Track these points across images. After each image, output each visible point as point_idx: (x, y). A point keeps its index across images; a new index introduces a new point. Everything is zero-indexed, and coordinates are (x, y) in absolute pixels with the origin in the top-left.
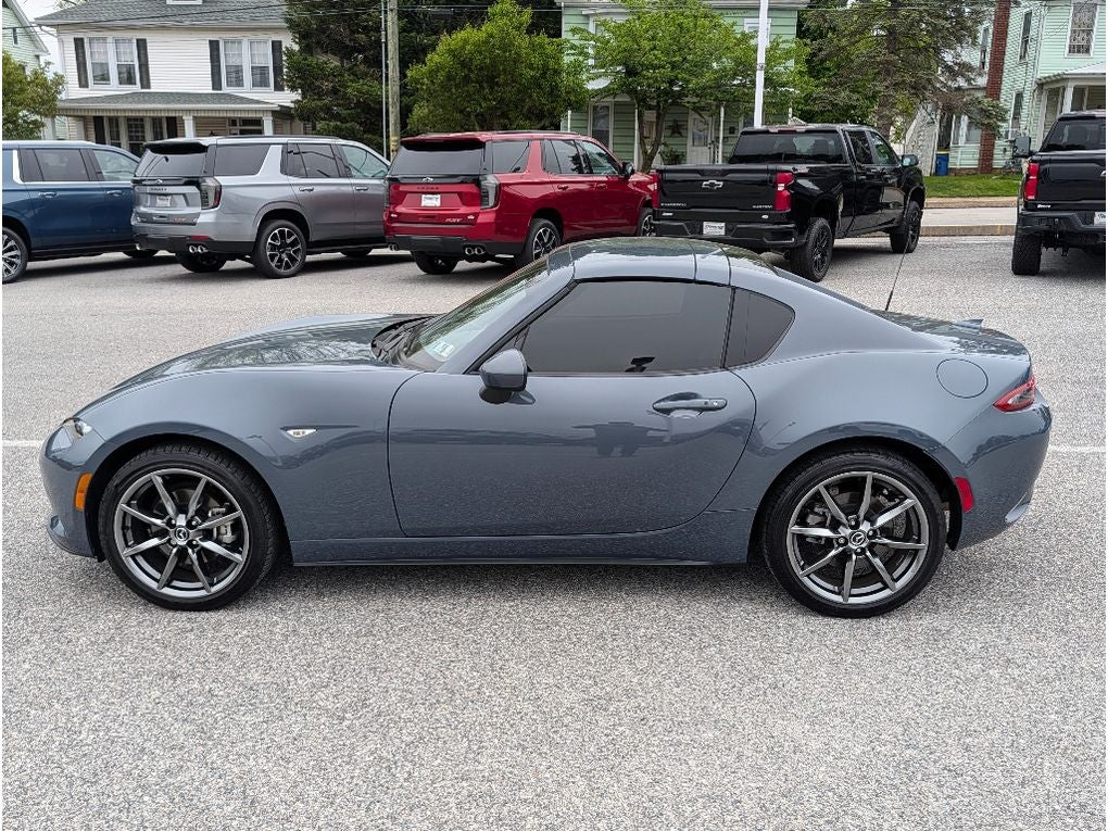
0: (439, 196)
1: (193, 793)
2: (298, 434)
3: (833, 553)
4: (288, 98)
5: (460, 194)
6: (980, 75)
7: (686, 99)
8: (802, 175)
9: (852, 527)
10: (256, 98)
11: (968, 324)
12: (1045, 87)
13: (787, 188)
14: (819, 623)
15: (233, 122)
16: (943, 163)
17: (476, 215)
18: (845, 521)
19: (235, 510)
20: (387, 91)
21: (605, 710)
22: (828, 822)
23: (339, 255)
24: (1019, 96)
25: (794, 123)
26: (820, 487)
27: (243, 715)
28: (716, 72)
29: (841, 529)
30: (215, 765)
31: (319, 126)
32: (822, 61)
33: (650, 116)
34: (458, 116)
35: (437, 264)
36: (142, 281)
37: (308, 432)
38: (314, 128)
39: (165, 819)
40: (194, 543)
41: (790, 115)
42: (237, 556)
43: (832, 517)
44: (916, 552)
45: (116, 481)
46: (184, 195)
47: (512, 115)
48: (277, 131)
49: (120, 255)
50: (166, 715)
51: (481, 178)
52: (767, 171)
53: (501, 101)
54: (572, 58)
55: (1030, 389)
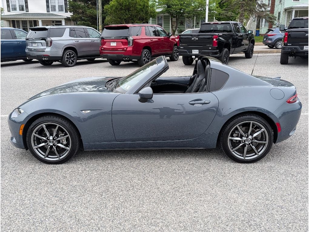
0: (116, 43)
1: (60, 218)
2: (85, 112)
3: (241, 145)
4: (69, 15)
5: (122, 42)
6: (269, 7)
7: (185, 14)
8: (220, 36)
9: (246, 137)
10: (60, 15)
11: (277, 78)
12: (287, 11)
13: (216, 40)
14: (237, 165)
15: (53, 22)
16: (258, 33)
17: (127, 48)
18: (244, 135)
19: (67, 135)
20: (98, 13)
21: (179, 191)
22: (247, 223)
23: (86, 60)
24: (279, 13)
25: (215, 21)
26: (237, 126)
27: (73, 195)
28: (193, 6)
29: (243, 138)
30: (66, 210)
31: (78, 23)
32: (223, 3)
33: (174, 19)
34: (119, 20)
35: (115, 63)
36: (29, 68)
37: (88, 111)
38: (77, 23)
39: (53, 226)
40: (55, 144)
41: (214, 19)
42: (68, 148)
43: (241, 134)
44: (265, 144)
45: (31, 126)
46: (41, 43)
47: (135, 19)
48: (66, 24)
49: (22, 61)
50: (50, 195)
51: (128, 37)
52: (211, 35)
53: (131, 15)
54: (152, 3)
55: (296, 97)
